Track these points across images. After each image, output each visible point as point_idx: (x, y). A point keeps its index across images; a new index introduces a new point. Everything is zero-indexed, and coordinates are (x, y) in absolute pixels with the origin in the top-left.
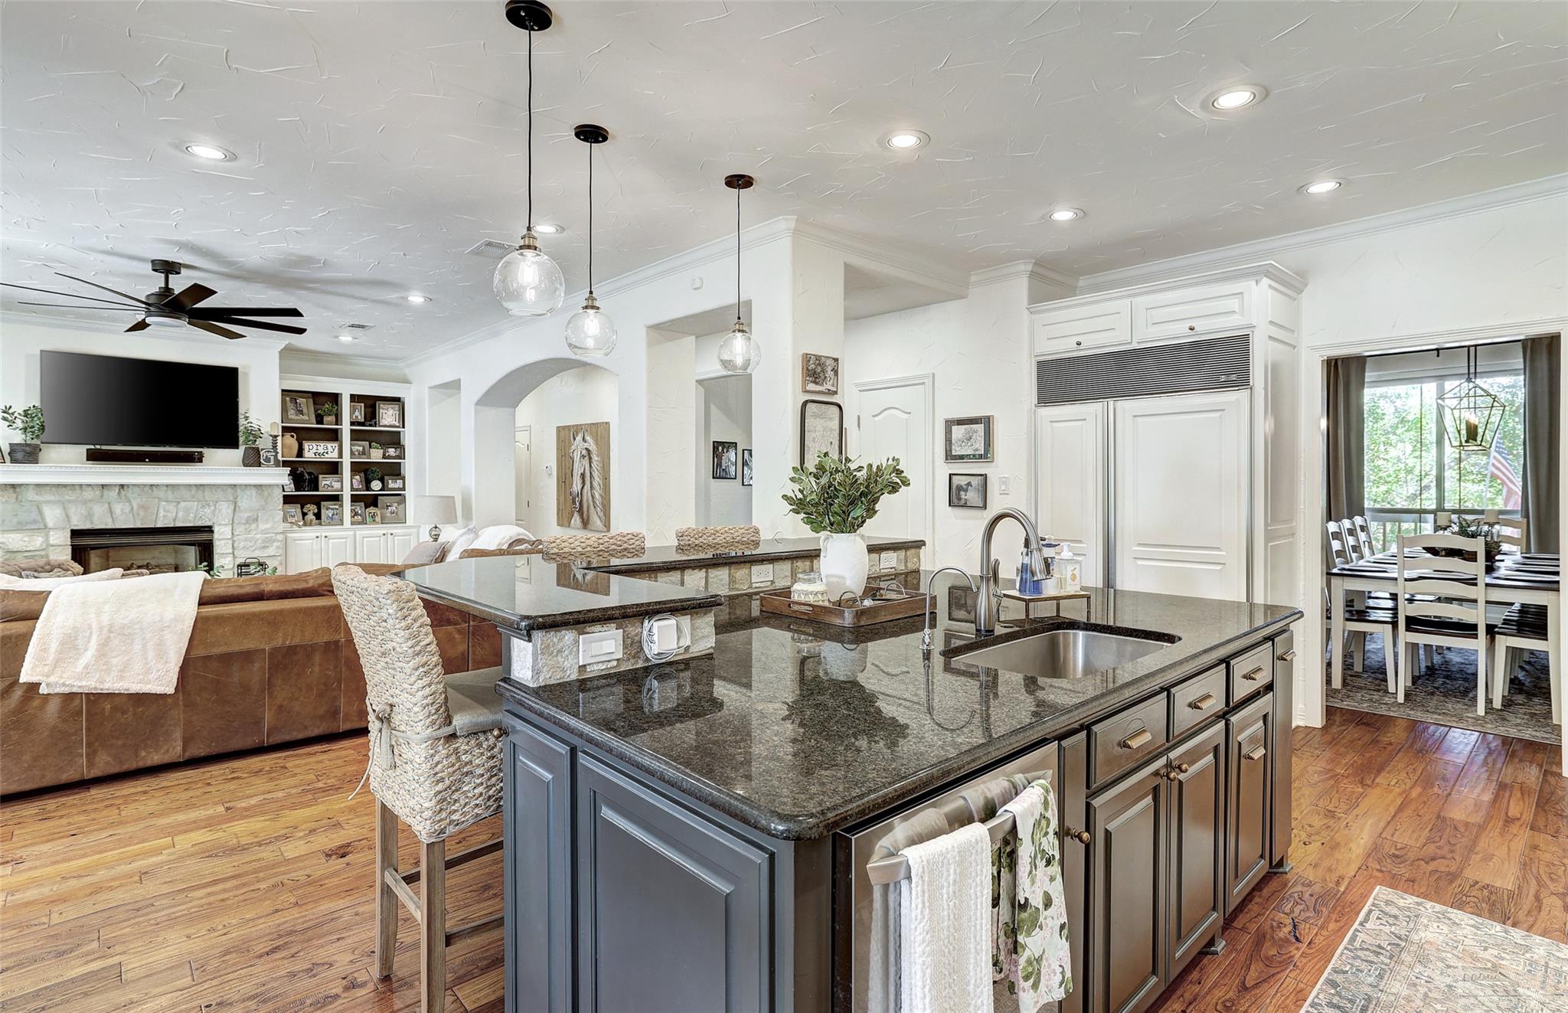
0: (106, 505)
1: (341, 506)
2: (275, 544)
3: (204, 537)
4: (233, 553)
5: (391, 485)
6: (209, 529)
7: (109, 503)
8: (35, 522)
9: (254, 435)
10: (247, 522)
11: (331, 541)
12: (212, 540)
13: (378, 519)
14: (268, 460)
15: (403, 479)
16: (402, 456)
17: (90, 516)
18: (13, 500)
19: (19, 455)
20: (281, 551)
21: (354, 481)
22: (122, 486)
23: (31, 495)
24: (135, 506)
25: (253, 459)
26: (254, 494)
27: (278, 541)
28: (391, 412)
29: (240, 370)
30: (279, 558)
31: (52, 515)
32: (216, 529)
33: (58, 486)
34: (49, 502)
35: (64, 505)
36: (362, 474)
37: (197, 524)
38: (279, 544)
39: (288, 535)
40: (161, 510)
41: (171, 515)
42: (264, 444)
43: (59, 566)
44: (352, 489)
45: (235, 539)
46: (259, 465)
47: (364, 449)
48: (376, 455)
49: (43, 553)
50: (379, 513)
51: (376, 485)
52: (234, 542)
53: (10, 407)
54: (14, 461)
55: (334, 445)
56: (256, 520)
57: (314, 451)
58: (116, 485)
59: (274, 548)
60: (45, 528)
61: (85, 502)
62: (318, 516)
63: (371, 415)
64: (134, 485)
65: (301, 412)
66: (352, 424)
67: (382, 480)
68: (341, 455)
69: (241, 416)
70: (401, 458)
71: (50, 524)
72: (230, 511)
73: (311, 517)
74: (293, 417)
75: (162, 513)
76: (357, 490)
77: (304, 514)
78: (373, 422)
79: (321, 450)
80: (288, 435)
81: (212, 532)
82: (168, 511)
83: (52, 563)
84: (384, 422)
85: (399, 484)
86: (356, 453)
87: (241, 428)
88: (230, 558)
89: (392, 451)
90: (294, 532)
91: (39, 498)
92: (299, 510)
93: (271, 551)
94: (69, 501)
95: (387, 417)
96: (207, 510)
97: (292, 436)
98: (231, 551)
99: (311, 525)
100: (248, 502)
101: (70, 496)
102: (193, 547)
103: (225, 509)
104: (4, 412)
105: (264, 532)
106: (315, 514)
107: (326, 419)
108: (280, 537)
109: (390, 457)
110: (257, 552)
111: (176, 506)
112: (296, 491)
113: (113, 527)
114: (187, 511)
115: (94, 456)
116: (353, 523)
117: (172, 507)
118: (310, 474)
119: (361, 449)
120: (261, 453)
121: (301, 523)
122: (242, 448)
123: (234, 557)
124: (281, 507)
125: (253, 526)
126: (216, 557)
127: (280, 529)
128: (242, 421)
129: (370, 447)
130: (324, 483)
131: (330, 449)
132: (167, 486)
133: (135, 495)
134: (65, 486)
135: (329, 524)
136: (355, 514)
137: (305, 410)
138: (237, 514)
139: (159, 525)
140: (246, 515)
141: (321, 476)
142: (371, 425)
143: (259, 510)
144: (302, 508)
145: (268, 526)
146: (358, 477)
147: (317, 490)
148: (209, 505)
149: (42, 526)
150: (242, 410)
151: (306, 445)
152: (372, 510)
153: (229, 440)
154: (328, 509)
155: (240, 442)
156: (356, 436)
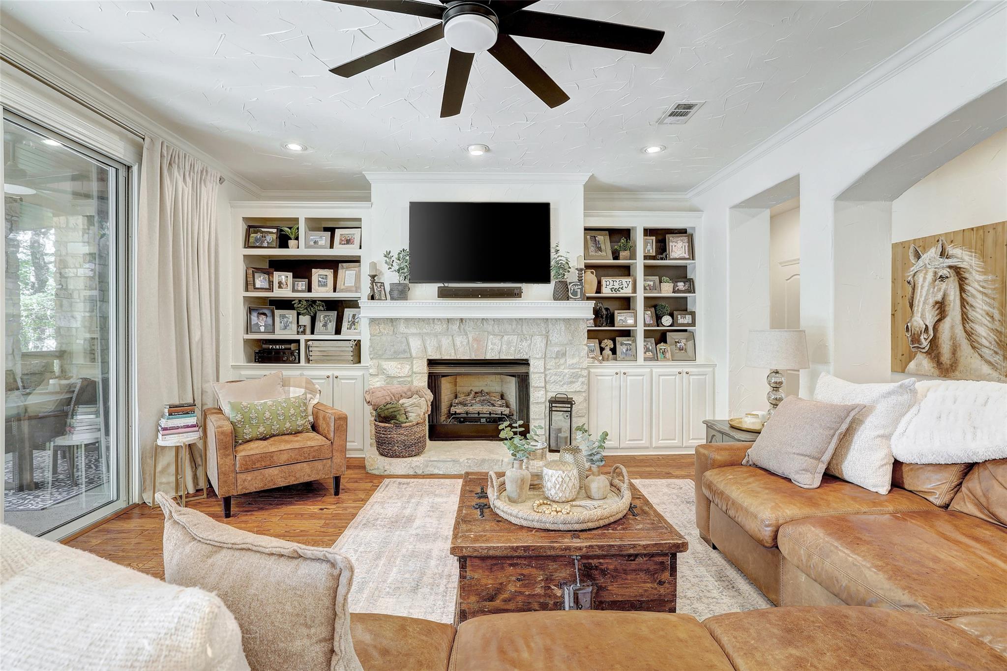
0: (451, 338)
1: (635, 341)
2: (581, 380)
3: (521, 370)
4: (545, 387)
5: (681, 320)
6: (525, 363)
7: (452, 336)
8: (405, 351)
9: (564, 268)
10: (557, 357)
11: (629, 378)
12: (528, 373)
13: (668, 355)
14: (575, 293)
15: (693, 314)
16: (691, 289)
17: (439, 348)
18: (391, 333)
19: (396, 294)
20: (585, 387)
21: (646, 316)
22: (462, 320)
23: (402, 328)
24: (471, 339)
25: (563, 293)
26: (563, 328)
27: (583, 376)
28: (680, 244)
29: (552, 207)
30: (584, 394)
31: (415, 344)
32: (531, 362)
33: (419, 320)
34: (413, 334)
35: (421, 335)
36: (653, 309)
37: (517, 358)
38: (583, 379)
39: (591, 370)
40: (489, 344)
41: (497, 348)
42: (572, 277)
43: (417, 393)
44: (645, 325)
45: (547, 372)
46: (568, 299)
47: (654, 283)
48: (667, 290)
49: (409, 379)
50: (669, 349)
51: (667, 320)
52: (546, 375)
53: (390, 252)
54: (392, 299)
55: (628, 280)
56: (564, 354)
57: (612, 286)
58: (457, 319)
59: (579, 383)
60: (411, 358)
61: (436, 335)
62: (614, 351)
63: (662, 249)
64: (470, 319)
65: (600, 249)
66: (646, 258)
67: (672, 315)
68: (634, 290)
69: (552, 250)
70: (690, 292)
71: (414, 355)
72: (543, 346)
73: (607, 352)
74: (593, 253)
75: (490, 346)
76: (649, 325)
77: (602, 349)
78: (664, 256)
79: (617, 286)
80: (589, 272)
81: (528, 364)
82: (495, 344)
83: (413, 389)
84: (673, 255)
85: (688, 319)
86: (648, 288)
87: (552, 263)
88: (542, 392)
89: (681, 285)
90: (596, 367)
91: (406, 331)
92: (597, 345)
93: (577, 387)
94: (427, 334)
95: (677, 248)
96: (525, 344)
97: (592, 273)
98: (543, 385)
99: (608, 360)
100: (558, 336)
101: (426, 329)
102: (514, 378)
103: (539, 342)
104: (385, 256)
105: (572, 367)
106: (611, 350)
107: (623, 254)
108: (585, 373)
109: (679, 291)
110: (565, 386)
111: (501, 340)
112: (596, 326)
113: (455, 358)
114: (509, 343)
115: (444, 294)
116: (645, 359)
117: (496, 340)
118: (607, 309)
119: (652, 283)
120: (569, 287)
121: (601, 358)
122: (553, 283)
123: (546, 391)
124: (585, 342)
125: (562, 361)
126: (531, 390)
127: (585, 365)
128: (553, 255)
129: (660, 282)
130: (619, 318)
131: (625, 285)
132: (494, 320)
133: (471, 329)
134: (423, 320)
135: (623, 360)
136: (647, 350)
137: (603, 247)
138: (549, 348)
139: (489, 356)
140: (557, 349)
141: (616, 312)
142: (662, 259)
143: (567, 344)
144: (600, 343)
145: (575, 361)
146: (649, 312)
147: (614, 326)
148: (526, 340)
149: (409, 356)
150: (553, 244)
151: (604, 281)
152: (662, 346)
153: (543, 277)
154: (622, 344)
155: (552, 278)
156: (649, 270)
